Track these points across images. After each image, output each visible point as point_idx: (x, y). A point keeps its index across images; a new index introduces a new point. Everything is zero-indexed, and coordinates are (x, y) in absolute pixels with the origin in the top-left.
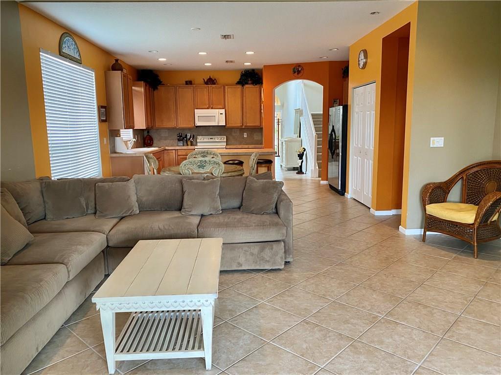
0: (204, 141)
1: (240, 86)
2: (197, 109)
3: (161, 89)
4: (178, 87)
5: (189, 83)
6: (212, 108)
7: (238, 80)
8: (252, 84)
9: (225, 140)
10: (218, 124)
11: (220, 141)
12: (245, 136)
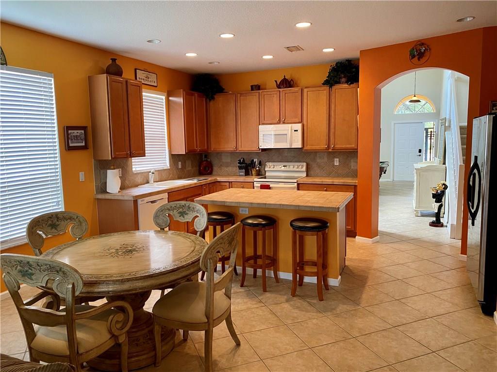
0: (274, 169)
1: (327, 88)
2: (263, 124)
3: (220, 99)
4: (239, 95)
5: (257, 88)
6: (284, 123)
7: (325, 78)
8: (347, 82)
9: (304, 169)
10: (291, 145)
11: (298, 170)
12: (337, 162)
